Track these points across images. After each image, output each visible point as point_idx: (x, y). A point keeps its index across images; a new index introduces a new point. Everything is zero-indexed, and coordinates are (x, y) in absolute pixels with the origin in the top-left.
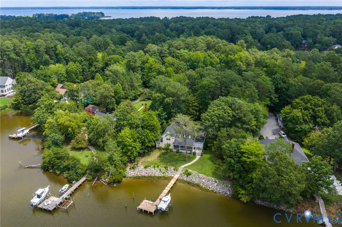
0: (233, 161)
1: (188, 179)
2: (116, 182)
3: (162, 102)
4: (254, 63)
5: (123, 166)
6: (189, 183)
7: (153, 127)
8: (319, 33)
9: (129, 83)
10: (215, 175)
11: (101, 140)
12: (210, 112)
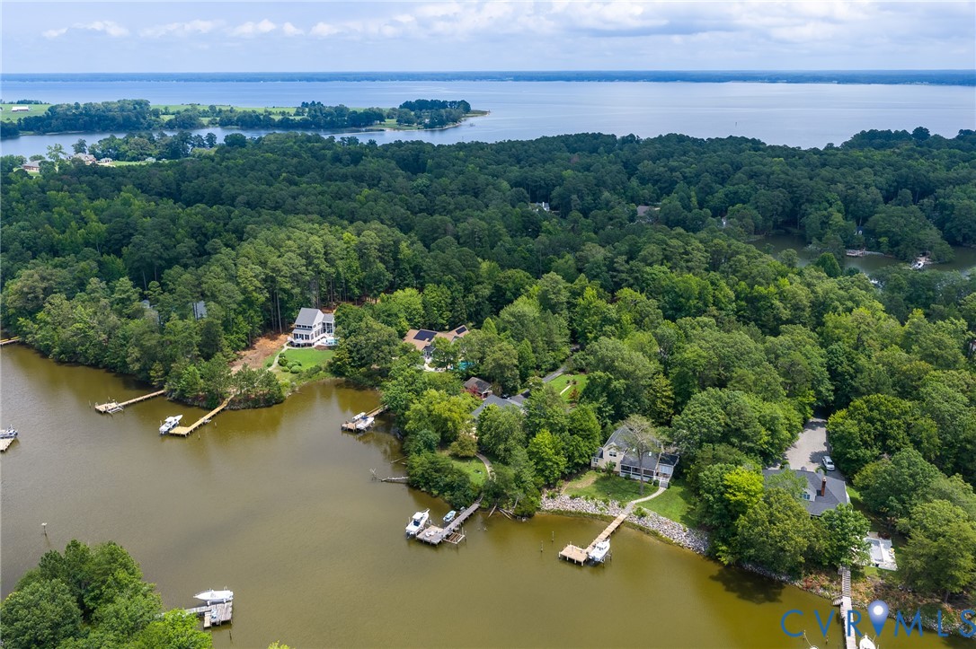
0: (711, 498)
1: (641, 523)
2: (526, 515)
3: (606, 386)
4: (809, 304)
5: (536, 491)
6: (641, 529)
7: (588, 433)
9: (544, 338)
10: (685, 519)
11: (502, 447)
12: (687, 415)
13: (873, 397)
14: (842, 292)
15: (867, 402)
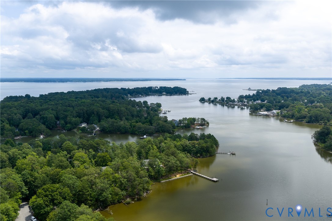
8: (68, 115)
13: (44, 187)
14: (20, 151)
15: (43, 189)
